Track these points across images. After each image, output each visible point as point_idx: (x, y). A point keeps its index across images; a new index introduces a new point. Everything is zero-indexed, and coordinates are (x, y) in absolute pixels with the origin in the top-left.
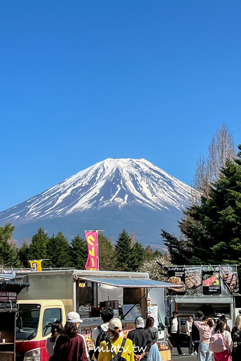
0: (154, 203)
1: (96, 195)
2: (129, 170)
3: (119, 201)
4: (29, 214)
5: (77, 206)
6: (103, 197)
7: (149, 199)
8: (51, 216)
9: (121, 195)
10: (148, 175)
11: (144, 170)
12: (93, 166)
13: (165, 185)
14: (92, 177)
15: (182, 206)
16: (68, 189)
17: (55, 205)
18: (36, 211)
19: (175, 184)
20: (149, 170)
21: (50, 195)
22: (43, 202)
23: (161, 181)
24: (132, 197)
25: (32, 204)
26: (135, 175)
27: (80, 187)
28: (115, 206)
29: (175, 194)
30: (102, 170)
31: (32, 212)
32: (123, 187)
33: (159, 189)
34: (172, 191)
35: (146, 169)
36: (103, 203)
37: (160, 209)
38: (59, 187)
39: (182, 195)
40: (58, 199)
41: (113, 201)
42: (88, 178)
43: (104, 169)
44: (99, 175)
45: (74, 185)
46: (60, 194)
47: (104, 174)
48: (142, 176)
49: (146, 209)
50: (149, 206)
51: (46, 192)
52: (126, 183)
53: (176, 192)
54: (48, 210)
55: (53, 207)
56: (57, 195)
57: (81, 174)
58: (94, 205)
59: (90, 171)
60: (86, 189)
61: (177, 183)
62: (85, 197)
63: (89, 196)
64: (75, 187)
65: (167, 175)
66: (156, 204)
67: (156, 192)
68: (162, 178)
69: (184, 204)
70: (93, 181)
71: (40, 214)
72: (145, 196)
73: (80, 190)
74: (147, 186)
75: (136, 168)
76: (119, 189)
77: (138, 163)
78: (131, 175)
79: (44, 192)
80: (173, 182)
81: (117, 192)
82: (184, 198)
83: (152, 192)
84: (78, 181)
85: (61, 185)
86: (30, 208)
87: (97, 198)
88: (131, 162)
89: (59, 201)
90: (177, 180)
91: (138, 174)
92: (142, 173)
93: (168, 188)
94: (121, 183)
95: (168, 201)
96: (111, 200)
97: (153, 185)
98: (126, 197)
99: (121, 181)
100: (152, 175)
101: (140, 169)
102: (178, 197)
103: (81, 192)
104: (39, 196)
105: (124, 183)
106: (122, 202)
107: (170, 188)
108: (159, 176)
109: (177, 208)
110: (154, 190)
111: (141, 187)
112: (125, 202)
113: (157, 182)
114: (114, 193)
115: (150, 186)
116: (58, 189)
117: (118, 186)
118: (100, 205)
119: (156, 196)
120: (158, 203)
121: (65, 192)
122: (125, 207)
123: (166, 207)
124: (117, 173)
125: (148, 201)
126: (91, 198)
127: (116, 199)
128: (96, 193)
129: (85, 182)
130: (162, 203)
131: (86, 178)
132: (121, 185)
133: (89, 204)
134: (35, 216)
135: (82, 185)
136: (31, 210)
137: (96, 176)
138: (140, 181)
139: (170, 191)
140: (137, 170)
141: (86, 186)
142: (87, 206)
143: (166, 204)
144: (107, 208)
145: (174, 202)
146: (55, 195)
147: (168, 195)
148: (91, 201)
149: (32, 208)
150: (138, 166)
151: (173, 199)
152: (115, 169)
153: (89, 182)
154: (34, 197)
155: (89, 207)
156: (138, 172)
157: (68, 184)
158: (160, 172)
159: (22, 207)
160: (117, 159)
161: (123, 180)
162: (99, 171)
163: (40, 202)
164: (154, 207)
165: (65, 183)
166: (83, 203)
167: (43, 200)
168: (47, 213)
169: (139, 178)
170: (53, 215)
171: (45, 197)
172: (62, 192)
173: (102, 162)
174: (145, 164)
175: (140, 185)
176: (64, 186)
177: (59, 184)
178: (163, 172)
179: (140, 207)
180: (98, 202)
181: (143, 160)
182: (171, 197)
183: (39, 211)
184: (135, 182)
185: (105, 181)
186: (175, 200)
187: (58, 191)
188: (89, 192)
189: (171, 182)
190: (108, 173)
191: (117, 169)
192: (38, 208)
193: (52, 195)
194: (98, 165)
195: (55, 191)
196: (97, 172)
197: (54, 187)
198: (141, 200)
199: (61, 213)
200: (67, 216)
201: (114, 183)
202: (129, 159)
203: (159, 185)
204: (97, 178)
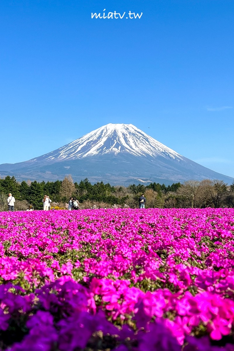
0: (136, 152)
1: (101, 146)
2: (122, 131)
3: (115, 150)
4: (60, 157)
5: (89, 152)
6: (105, 147)
7: (133, 149)
8: (73, 158)
9: (117, 146)
10: (134, 134)
11: (131, 131)
12: (100, 128)
13: (144, 141)
14: (100, 135)
15: (154, 154)
16: (84, 142)
17: (76, 151)
18: (65, 155)
19: (150, 140)
20: (134, 131)
21: (73, 145)
22: (69, 150)
23: (142, 138)
24: (123, 148)
25: (62, 151)
26: (126, 134)
27: (92, 141)
28: (112, 153)
29: (150, 146)
30: (105, 131)
31: (62, 155)
32: (118, 142)
33: (140, 143)
34: (148, 145)
35: (132, 131)
36: (105, 151)
37: (140, 156)
38: (79, 140)
39: (154, 147)
40: (78, 148)
41: (111, 150)
42: (97, 135)
43: (107, 131)
44: (103, 134)
45: (88, 139)
46: (80, 145)
47: (107, 133)
48: (130, 135)
49: (132, 155)
50: (133, 153)
51: (71, 143)
52: (120, 139)
53: (150, 145)
54: (72, 155)
55: (75, 152)
56: (78, 145)
57: (93, 133)
58: (100, 152)
59: (98, 131)
60: (95, 142)
61: (151, 139)
62: (95, 147)
63: (97, 146)
64: (89, 141)
65: (145, 135)
66: (138, 152)
67: (138, 145)
68: (142, 136)
69: (155, 153)
70: (100, 137)
71: (67, 157)
72: (131, 147)
73: (92, 143)
74: (133, 141)
75: (126, 130)
76: (116, 142)
77: (128, 127)
78: (123, 134)
79: (70, 143)
80: (148, 139)
81: (114, 145)
82: (155, 149)
83: (136, 145)
84: (90, 137)
85: (80, 139)
86: (61, 153)
87: (102, 148)
88: (124, 126)
89: (79, 149)
90: (152, 138)
91: (127, 134)
92: (130, 133)
93: (145, 143)
94: (117, 139)
95: (145, 151)
96: (110, 149)
97: (137, 141)
98: (120, 147)
99: (117, 138)
100: (136, 134)
101: (129, 130)
102: (152, 148)
103: (92, 144)
104: (67, 146)
105: (118, 139)
106: (117, 151)
107: (147, 142)
108: (141, 135)
109: (150, 155)
110: (137, 144)
111: (129, 142)
112: (119, 151)
113: (139, 139)
114: (112, 145)
115: (134, 141)
116: (78, 142)
117: (115, 140)
118: (104, 152)
119: (138, 147)
120: (139, 152)
121: (83, 143)
122: (119, 154)
123: (143, 155)
124: (115, 132)
125: (133, 150)
126: (99, 148)
127: (114, 149)
128: (101, 145)
129: (95, 138)
130: (142, 152)
131: (96, 135)
132: (117, 140)
133: (97, 151)
134: (64, 158)
135: (93, 139)
136: (61, 154)
137: (102, 134)
138: (128, 138)
139: (147, 145)
140: (127, 131)
141: (96, 140)
142: (95, 153)
143: (144, 152)
144: (107, 154)
145: (149, 151)
146: (77, 145)
147: (145, 147)
148: (98, 150)
149: (62, 153)
150: (128, 128)
151: (148, 149)
152: (114, 130)
153: (98, 138)
154: (64, 146)
155: (97, 153)
156: (128, 132)
157: (85, 139)
158: (141, 132)
159: (56, 153)
160: (115, 124)
161: (118, 137)
162: (104, 131)
163: (67, 150)
164: (136, 154)
165: (83, 138)
166: (93, 151)
167: (69, 148)
168: (71, 157)
169: (128, 136)
170: (75, 158)
171: (70, 146)
172: (81, 144)
173: (106, 126)
174: (132, 128)
175: (128, 140)
176: (82, 140)
177: (79, 139)
178: (143, 133)
179: (128, 154)
180: (102, 150)
181: (131, 125)
182: (147, 148)
183: (66, 155)
184: (125, 139)
185: (107, 137)
186: (150, 150)
187: (78, 143)
188: (97, 144)
189: (147, 139)
190: (109, 132)
191: (115, 131)
192: (66, 153)
193: (75, 145)
194: (103, 127)
195: (76, 143)
196: (102, 131)
197: (76, 141)
198: (129, 150)
199: (79, 156)
200: (83, 159)
201: (112, 139)
202: (123, 124)
203: (140, 140)
204: (102, 136)
